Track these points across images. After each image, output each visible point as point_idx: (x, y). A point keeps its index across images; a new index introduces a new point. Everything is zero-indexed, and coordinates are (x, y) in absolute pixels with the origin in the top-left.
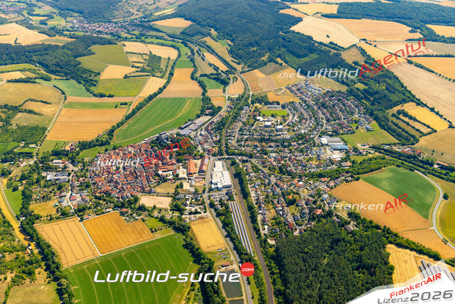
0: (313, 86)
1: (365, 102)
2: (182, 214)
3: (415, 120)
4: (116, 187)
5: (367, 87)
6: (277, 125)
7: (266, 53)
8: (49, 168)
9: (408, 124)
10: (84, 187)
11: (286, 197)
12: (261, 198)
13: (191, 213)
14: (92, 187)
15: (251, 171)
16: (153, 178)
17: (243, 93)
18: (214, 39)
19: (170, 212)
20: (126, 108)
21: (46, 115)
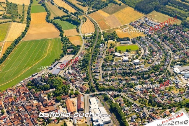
6: (134, 59)
15: (125, 105)
16: (37, 120)
17: (94, 31)
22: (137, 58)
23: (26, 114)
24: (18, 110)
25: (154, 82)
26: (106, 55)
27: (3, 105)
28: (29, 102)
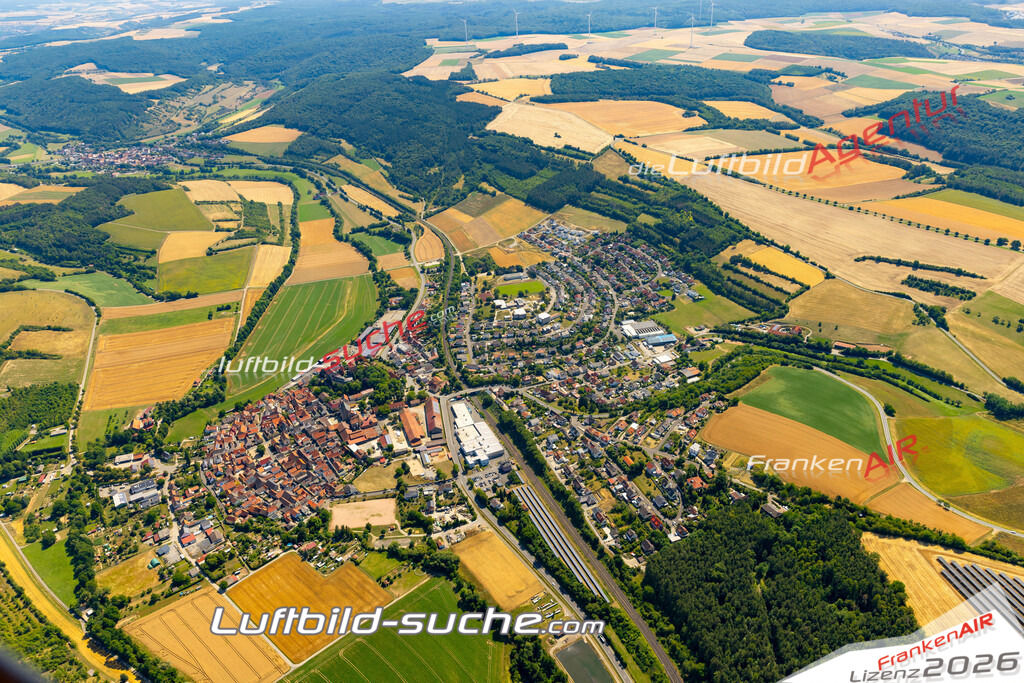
0: (567, 229)
1: (667, 247)
2: (429, 532)
3: (767, 271)
4: (272, 495)
5: (660, 221)
6: (536, 312)
7: (459, 175)
8: (111, 477)
9: (757, 280)
10: (203, 509)
11: (620, 460)
12: (572, 467)
13: (446, 527)
14: (220, 504)
15: (529, 414)
16: (342, 462)
17: (444, 255)
18: (352, 159)
19: (402, 531)
20: (230, 316)
21: (68, 356)
22: (543, 309)
23: (315, 451)
24: (295, 442)
25: (584, 358)
26: (477, 307)
27: (261, 434)
28: (319, 423)
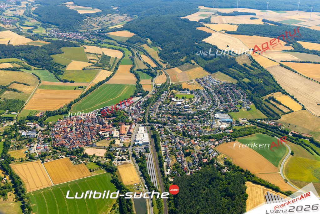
0: (214, 79)
1: (248, 91)
2: (113, 161)
3: (280, 104)
4: (69, 142)
5: (250, 81)
6: (185, 104)
7: (184, 56)
8: (24, 128)
9: (275, 106)
10: (47, 141)
11: (185, 151)
12: (168, 151)
13: (119, 160)
14: (52, 141)
15: (164, 133)
16: (95, 136)
17: (165, 82)
18: (149, 46)
19: (104, 159)
20: (82, 90)
21: (26, 93)
23: (88, 132)
24: (84, 129)
25: (195, 121)
26: (166, 100)
27: (74, 125)
28: (94, 124)
